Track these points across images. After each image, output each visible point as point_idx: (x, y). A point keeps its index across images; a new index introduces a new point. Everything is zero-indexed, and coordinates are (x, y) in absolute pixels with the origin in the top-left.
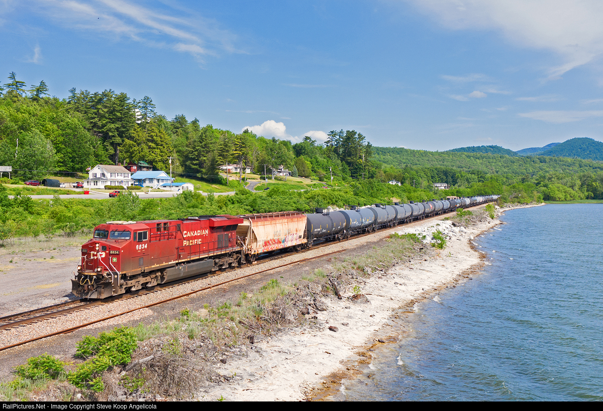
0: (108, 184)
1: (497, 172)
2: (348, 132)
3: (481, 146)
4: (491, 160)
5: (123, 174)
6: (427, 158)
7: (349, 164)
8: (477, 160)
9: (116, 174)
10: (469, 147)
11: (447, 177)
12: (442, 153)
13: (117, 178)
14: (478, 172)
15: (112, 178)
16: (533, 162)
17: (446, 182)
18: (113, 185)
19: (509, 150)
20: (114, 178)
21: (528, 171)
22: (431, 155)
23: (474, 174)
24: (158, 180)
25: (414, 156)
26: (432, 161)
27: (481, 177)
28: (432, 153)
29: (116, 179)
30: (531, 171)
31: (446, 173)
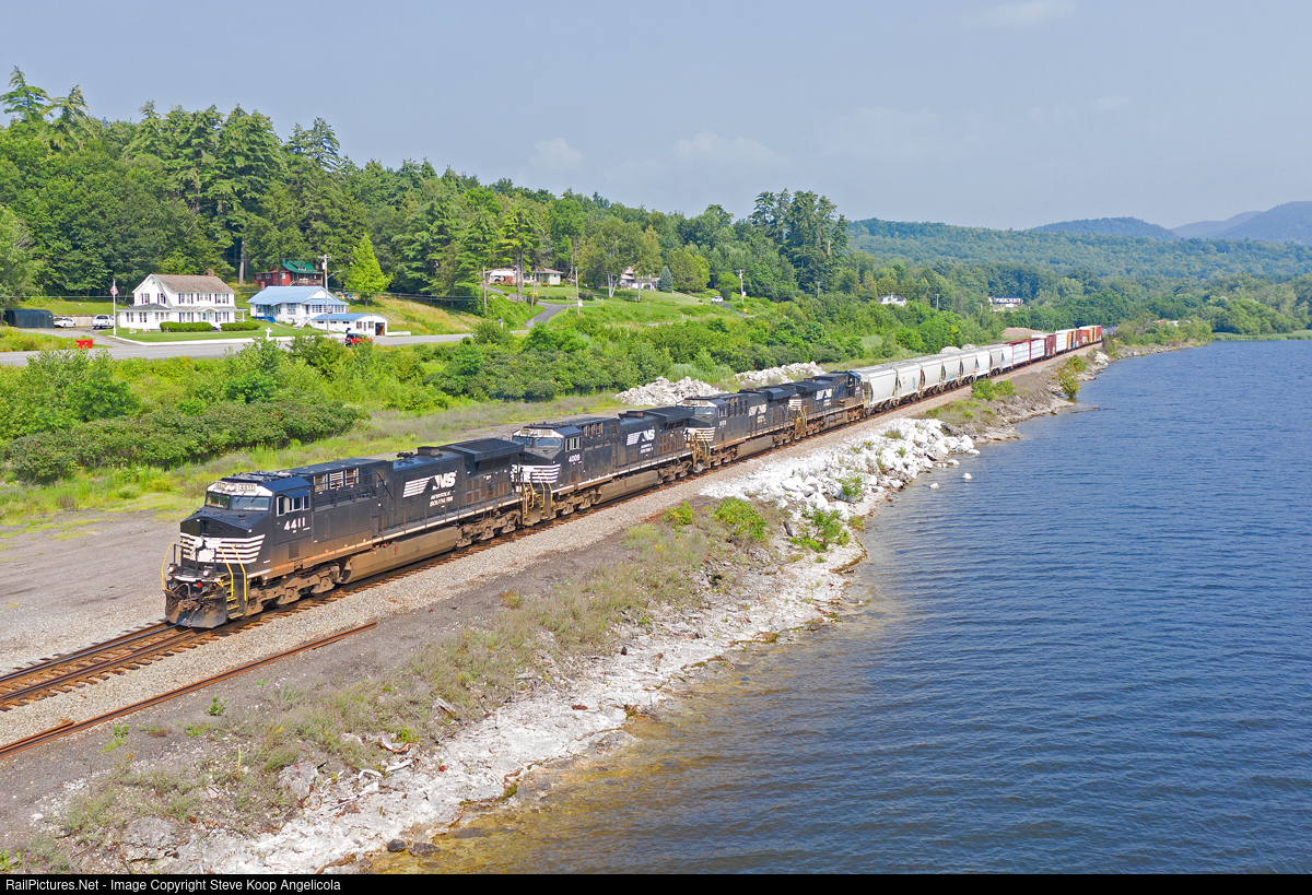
0: (174, 318)
1: (1128, 271)
2: (798, 193)
3: (1100, 218)
4: (1118, 248)
5: (213, 297)
6: (989, 245)
7: (797, 263)
8: (1090, 247)
9: (195, 296)
10: (1077, 222)
11: (1021, 282)
12: (1019, 233)
13: (196, 303)
14: (1085, 273)
15: (182, 304)
16: (1203, 250)
17: (1019, 295)
18: (186, 320)
19: (1157, 226)
20: (190, 305)
21: (1192, 270)
22: (997, 239)
23: (1075, 277)
24: (307, 306)
25: (964, 240)
26: (999, 249)
27: (1091, 284)
28: (999, 235)
29: (193, 308)
30: (1199, 269)
31: (1019, 276)
